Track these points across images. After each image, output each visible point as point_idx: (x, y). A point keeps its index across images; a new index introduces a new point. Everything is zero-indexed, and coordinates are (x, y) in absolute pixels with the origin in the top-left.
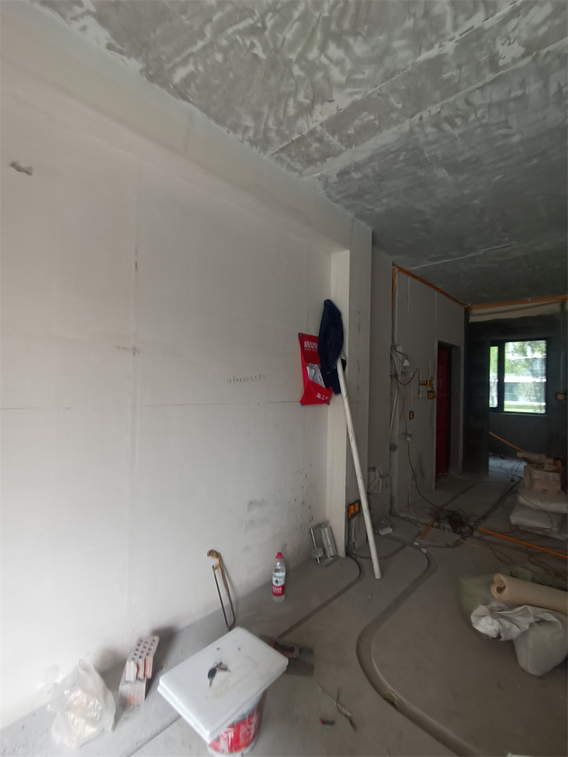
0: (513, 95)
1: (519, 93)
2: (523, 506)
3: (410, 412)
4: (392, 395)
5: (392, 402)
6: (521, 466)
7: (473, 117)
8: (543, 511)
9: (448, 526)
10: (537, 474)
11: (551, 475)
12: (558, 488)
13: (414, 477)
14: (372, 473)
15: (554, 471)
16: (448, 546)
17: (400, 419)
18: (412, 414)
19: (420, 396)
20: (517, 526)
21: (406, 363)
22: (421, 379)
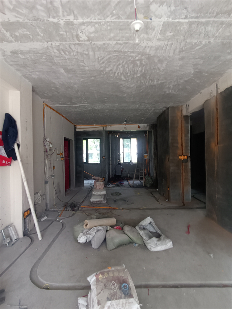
0: (85, 52)
1: (87, 53)
2: (94, 195)
3: (54, 166)
4: (45, 159)
5: (45, 162)
6: (93, 181)
7: (72, 54)
8: (100, 195)
9: (70, 209)
10: (98, 183)
11: (101, 183)
12: (103, 187)
13: (56, 193)
14: (36, 195)
15: (102, 181)
16: (70, 217)
17: (49, 169)
18: (54, 167)
19: (58, 159)
20: (93, 202)
21: (51, 146)
22: (58, 152)
